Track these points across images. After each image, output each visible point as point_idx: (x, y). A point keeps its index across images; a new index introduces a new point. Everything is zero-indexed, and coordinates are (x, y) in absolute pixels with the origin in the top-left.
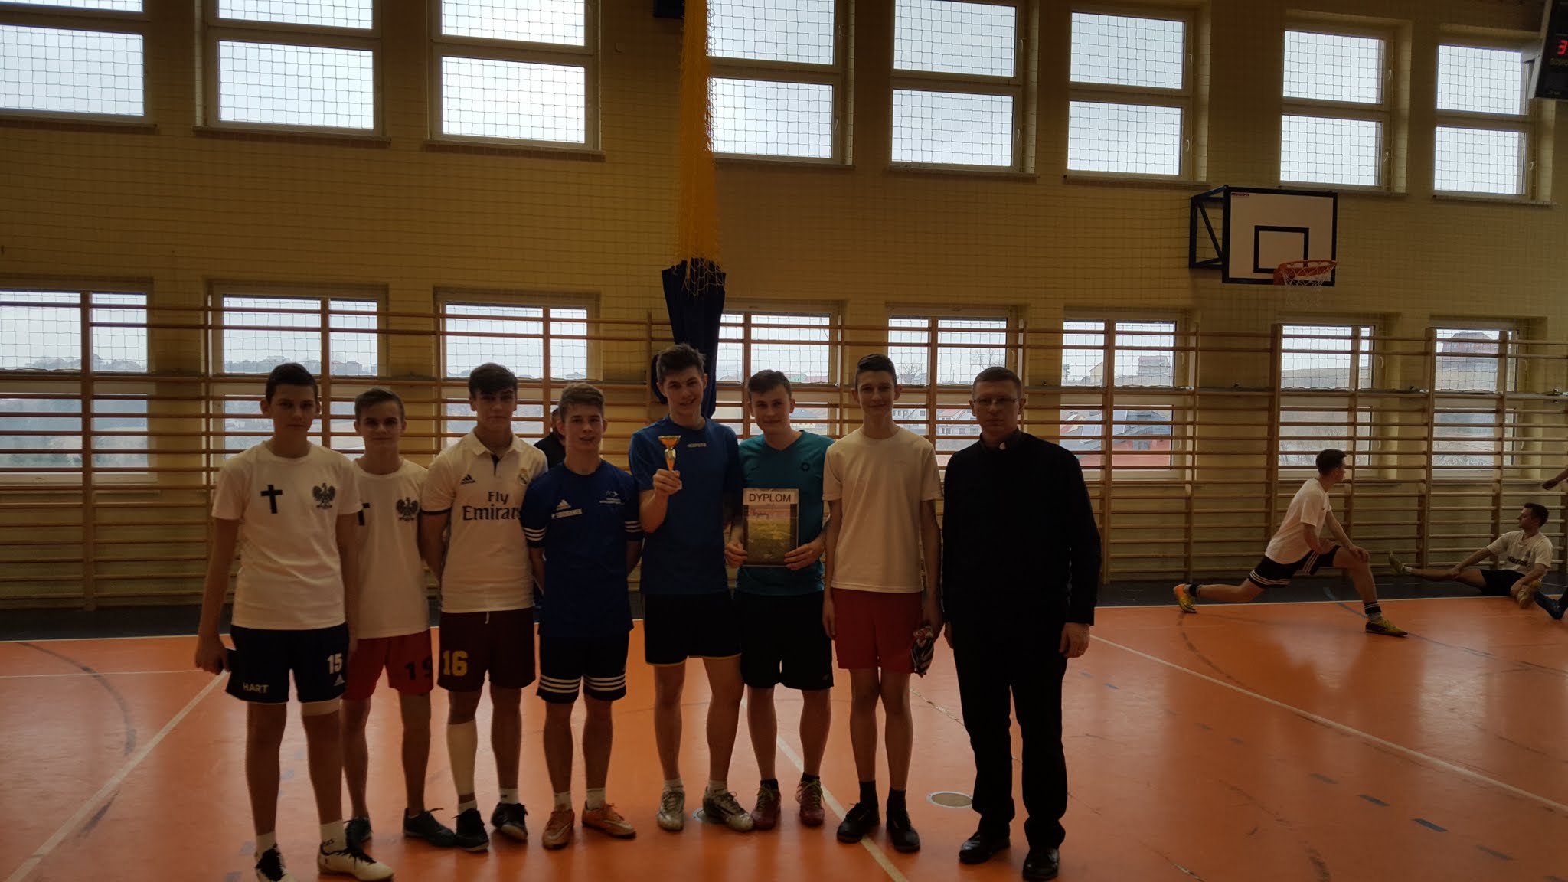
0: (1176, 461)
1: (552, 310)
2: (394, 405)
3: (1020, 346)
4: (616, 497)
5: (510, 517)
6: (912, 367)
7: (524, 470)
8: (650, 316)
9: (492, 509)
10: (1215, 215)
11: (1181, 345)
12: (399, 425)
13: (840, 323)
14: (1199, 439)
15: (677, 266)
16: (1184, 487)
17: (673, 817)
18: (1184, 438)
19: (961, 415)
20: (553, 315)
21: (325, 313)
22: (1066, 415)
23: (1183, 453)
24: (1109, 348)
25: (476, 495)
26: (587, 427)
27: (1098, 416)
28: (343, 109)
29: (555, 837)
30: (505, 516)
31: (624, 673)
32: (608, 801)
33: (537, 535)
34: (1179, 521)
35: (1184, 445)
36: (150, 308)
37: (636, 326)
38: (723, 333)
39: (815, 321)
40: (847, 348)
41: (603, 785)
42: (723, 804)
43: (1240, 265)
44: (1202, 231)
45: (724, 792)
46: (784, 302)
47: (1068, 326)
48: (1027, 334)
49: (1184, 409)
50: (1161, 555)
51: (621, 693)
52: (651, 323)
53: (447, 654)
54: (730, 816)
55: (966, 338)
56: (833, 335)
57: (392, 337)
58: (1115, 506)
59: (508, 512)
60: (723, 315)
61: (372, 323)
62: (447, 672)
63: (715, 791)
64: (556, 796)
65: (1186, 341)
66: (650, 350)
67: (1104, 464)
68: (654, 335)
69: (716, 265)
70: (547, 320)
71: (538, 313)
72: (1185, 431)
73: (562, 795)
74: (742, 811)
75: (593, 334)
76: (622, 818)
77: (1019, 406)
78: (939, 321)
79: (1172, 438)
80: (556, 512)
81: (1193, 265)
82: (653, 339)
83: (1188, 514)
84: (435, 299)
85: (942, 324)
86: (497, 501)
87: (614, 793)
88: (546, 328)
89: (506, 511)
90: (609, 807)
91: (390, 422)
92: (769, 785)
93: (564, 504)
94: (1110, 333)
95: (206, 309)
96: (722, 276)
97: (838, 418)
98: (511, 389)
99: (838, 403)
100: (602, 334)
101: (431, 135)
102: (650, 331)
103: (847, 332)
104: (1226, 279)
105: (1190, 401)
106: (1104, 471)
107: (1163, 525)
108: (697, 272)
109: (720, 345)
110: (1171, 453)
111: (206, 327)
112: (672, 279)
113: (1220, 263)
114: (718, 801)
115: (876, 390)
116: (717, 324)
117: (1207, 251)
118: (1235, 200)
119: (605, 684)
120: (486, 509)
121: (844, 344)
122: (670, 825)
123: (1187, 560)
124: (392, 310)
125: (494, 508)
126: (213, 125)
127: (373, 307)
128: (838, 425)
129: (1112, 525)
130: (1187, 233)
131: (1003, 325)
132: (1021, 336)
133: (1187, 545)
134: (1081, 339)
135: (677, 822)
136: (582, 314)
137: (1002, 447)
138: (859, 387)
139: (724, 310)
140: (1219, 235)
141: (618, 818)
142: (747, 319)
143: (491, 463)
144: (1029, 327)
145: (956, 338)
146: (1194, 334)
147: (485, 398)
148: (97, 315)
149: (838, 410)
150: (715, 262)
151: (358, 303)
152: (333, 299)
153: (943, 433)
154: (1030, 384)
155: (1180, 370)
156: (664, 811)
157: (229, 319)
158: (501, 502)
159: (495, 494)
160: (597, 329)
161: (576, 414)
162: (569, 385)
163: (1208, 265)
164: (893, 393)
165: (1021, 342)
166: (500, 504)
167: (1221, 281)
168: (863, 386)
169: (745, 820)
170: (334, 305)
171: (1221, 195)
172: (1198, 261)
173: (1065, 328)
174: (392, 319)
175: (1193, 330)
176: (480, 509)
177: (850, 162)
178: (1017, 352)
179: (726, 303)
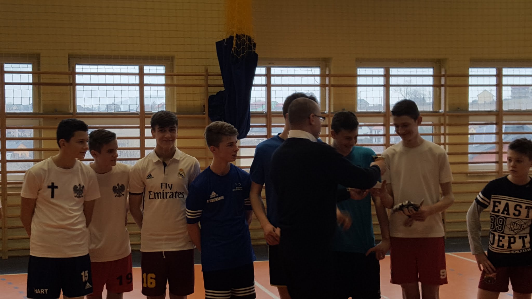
1: (145, 68)
3: (442, 86)
5: (174, 197)
7: (182, 171)
8: (207, 71)
13: (327, 73)
15: (227, 39)
25: (155, 185)
30: (171, 196)
37: (197, 77)
38: (255, 80)
40: (332, 88)
52: (207, 75)
53: (144, 275)
59: (173, 194)
66: (207, 92)
68: (210, 83)
69: (251, 38)
70: (142, 74)
71: (137, 70)
75: (169, 83)
80: (209, 199)
82: (209, 86)
84: (69, 61)
88: (141, 80)
93: (213, 194)
100: (175, 83)
102: (207, 80)
108: (240, 43)
116: (253, 75)
120: (160, 193)
121: (330, 86)
125: (164, 192)
136: (162, 70)
139: (258, 65)
143: (162, 167)
147: (160, 131)
159: (164, 184)
160: (172, 79)
166: (168, 190)
176: (157, 193)
178: (440, 90)
179: (259, 62)
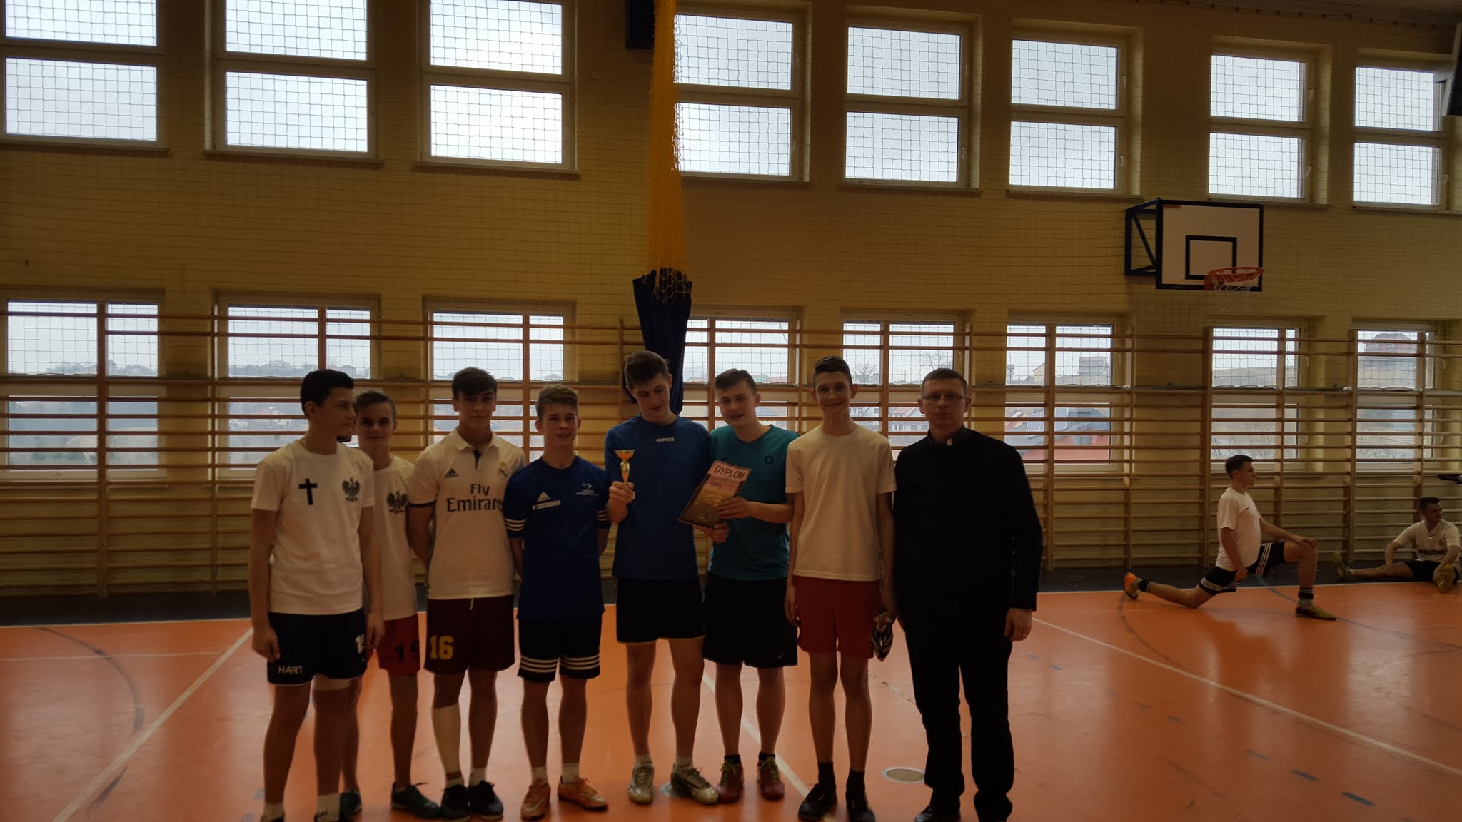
0: (1115, 455)
1: (531, 317)
2: (387, 406)
3: (967, 348)
4: (590, 489)
5: (491, 508)
6: (866, 368)
7: (503, 464)
8: (622, 321)
9: (475, 501)
10: (1149, 226)
11: (1119, 347)
12: (391, 426)
13: (798, 328)
14: (1136, 434)
15: (648, 275)
16: (1122, 480)
17: (642, 791)
18: (1123, 434)
19: (911, 414)
20: (532, 322)
21: (322, 321)
22: (1010, 412)
23: (1121, 448)
24: (1050, 350)
25: (460, 488)
26: (564, 424)
27: (1041, 413)
28: (339, 133)
29: (532, 809)
30: (487, 507)
31: (598, 653)
32: (582, 776)
33: (517, 525)
34: (1118, 512)
35: (1122, 440)
36: (160, 317)
37: (609, 331)
38: (690, 337)
39: (775, 325)
40: (806, 351)
41: (577, 760)
42: (690, 779)
43: (1173, 271)
44: (1137, 241)
45: (690, 768)
46: (745, 308)
47: (1011, 329)
48: (974, 337)
49: (1123, 406)
50: (1102, 543)
51: (595, 672)
52: (623, 328)
53: (434, 639)
54: (696, 790)
55: (916, 341)
56: (791, 339)
57: (384, 343)
58: (1058, 497)
59: (489, 503)
60: (689, 321)
61: (366, 330)
62: (434, 656)
63: (682, 767)
64: (533, 771)
65: (1123, 343)
66: (622, 354)
67: (1046, 458)
68: (626, 339)
69: (683, 276)
70: (526, 326)
71: (518, 319)
72: (1122, 426)
73: (539, 769)
74: (708, 785)
75: (570, 338)
76: (595, 792)
77: (965, 405)
78: (891, 325)
79: (1110, 434)
80: (536, 503)
81: (1129, 272)
82: (625, 343)
83: (1127, 505)
84: (424, 308)
85: (894, 328)
86: (479, 492)
87: (586, 768)
88: (526, 334)
89: (487, 502)
90: (583, 781)
91: (384, 422)
92: (733, 760)
93: (544, 496)
94: (1051, 336)
95: (212, 318)
96: (689, 285)
97: (797, 415)
98: (491, 391)
99: (796, 401)
100: (578, 338)
101: (421, 155)
102: (622, 336)
103: (806, 336)
104: (1160, 285)
105: (1127, 399)
106: (1045, 464)
107: (1103, 515)
108: (665, 281)
109: (687, 349)
110: (1110, 448)
111: (212, 334)
112: (642, 287)
113: (1154, 271)
114: (684, 776)
115: (831, 391)
116: (685, 329)
117: (1141, 260)
118: (1167, 212)
119: (580, 663)
120: (469, 501)
121: (802, 346)
122: (640, 798)
123: (1126, 548)
124: (384, 317)
125: (477, 499)
126: (220, 149)
127: (366, 315)
128: (797, 423)
129: (1055, 516)
130: (1122, 242)
131: (950, 328)
132: (967, 339)
133: (1126, 534)
134: (1024, 342)
135: (646, 796)
136: (559, 320)
137: (950, 443)
138: (817, 386)
139: (691, 315)
140: (1152, 244)
141: (591, 792)
142: (712, 324)
143: (473, 458)
144: (975, 330)
145: (906, 340)
146: (1130, 336)
147: (465, 399)
148: (112, 324)
149: (797, 408)
150: (683, 273)
151: (352, 312)
152: (329, 309)
153: (896, 429)
154: (976, 383)
155: (1118, 369)
156: (634, 785)
157: (233, 327)
158: (482, 494)
159: (477, 487)
160: (573, 334)
161: (554, 413)
162: (546, 386)
163: (1142, 272)
164: (849, 393)
165: (967, 344)
166: (481, 496)
167: (1155, 287)
168: (820, 387)
169: (709, 793)
170: (331, 314)
171: (1153, 207)
172: (1133, 268)
173: (1008, 331)
174: (384, 326)
175: (1129, 332)
176: (463, 501)
177: (807, 179)
178: (964, 354)
179: (692, 310)
